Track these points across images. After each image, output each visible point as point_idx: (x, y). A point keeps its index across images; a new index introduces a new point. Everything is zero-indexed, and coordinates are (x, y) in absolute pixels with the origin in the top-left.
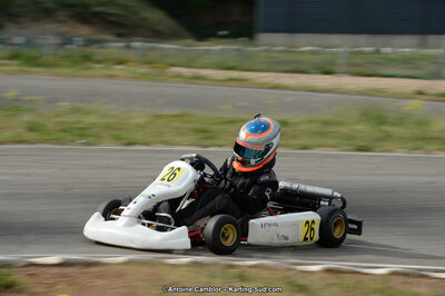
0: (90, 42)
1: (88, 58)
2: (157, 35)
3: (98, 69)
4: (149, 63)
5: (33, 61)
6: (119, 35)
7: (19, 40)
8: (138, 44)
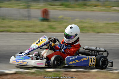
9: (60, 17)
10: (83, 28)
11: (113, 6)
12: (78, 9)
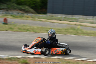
0: (21, 14)
1: (23, 16)
2: (32, 13)
3: (25, 18)
4: (32, 18)
5: (14, 17)
6: (26, 13)
7: (11, 13)
8: (29, 14)
9: (13, 22)
10: (27, 29)
11: (36, 18)
12: (19, 18)
